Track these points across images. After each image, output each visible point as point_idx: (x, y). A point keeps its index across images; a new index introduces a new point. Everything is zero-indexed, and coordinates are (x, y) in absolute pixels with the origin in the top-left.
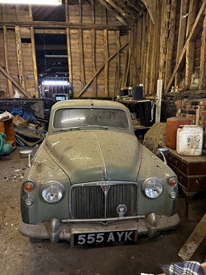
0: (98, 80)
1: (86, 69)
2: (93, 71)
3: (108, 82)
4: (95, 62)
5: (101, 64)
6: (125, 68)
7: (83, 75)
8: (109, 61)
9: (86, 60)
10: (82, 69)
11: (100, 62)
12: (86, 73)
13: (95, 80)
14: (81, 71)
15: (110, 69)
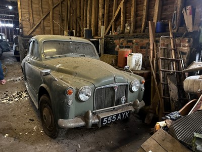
0: (45, 23)
1: (34, 13)
2: (40, 15)
3: (53, 25)
4: (42, 8)
5: (46, 10)
6: (66, 16)
7: (31, 17)
8: (53, 9)
9: (34, 6)
10: (31, 12)
11: (46, 9)
12: (35, 16)
13: (42, 22)
14: (29, 14)
15: (54, 15)
